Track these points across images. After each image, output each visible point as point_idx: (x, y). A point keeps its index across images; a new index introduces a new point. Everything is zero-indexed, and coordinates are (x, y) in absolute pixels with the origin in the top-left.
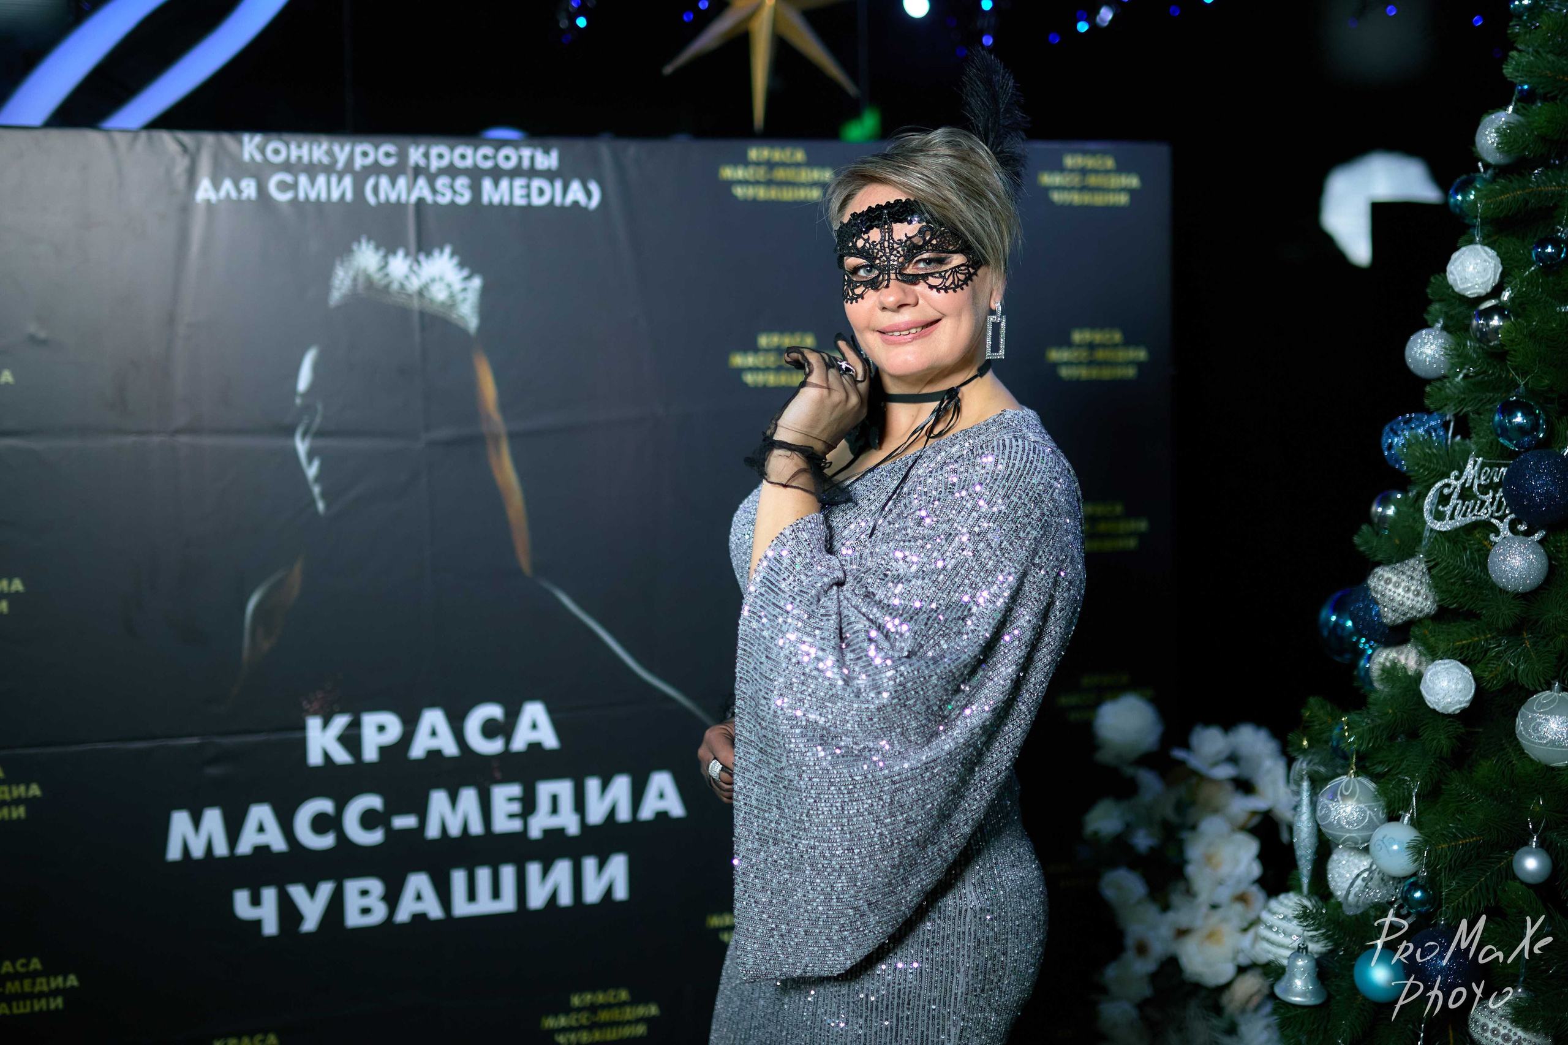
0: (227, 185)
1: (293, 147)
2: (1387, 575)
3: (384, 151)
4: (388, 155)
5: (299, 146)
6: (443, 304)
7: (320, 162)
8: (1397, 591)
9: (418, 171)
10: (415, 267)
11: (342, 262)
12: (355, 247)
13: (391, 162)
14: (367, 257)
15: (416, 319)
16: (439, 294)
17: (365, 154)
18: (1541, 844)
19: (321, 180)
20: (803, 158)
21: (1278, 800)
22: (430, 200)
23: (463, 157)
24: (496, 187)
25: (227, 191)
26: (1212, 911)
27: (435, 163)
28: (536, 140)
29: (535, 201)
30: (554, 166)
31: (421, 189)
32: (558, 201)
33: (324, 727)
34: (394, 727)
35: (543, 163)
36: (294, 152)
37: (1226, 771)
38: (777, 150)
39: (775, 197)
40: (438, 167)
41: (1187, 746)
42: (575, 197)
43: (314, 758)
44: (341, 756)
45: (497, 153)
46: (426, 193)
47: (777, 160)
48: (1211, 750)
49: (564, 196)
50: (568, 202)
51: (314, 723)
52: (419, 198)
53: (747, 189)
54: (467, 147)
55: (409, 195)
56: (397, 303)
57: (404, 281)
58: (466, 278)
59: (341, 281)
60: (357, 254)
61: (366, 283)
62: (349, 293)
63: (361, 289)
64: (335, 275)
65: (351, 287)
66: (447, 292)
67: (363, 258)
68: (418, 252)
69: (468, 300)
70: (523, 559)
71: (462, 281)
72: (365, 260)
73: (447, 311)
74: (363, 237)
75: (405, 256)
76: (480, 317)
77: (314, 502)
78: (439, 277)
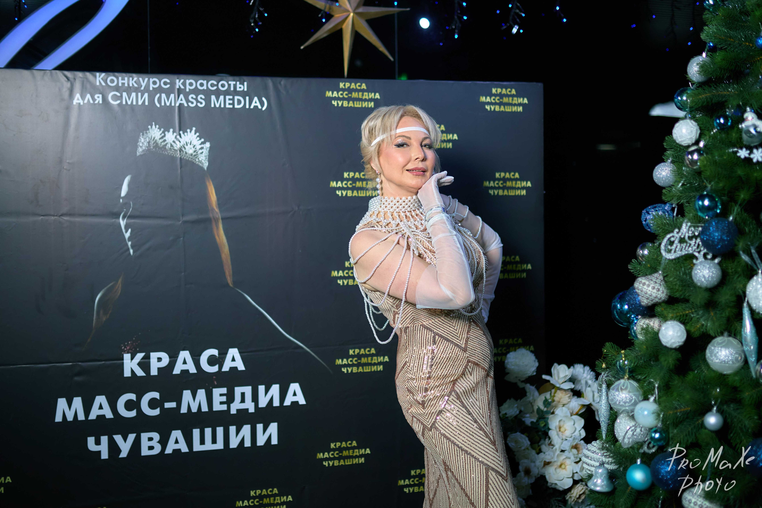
0: (89, 96)
1: (120, 78)
2: (643, 281)
3: (164, 81)
4: (165, 83)
5: (123, 79)
6: (192, 155)
7: (133, 84)
8: (649, 289)
9: (180, 91)
10: (178, 137)
11: (143, 135)
12: (149, 127)
13: (168, 86)
14: (155, 132)
15: (178, 161)
16: (190, 150)
17: (155, 83)
18: (718, 411)
19: (134, 95)
20: (365, 88)
21: (594, 401)
22: (186, 105)
23: (202, 85)
24: (218, 99)
25: (89, 99)
26: (562, 453)
27: (188, 88)
28: (237, 78)
29: (236, 106)
30: (246, 90)
31: (181, 100)
32: (247, 107)
33: (132, 359)
34: (166, 359)
35: (240, 88)
36: (121, 81)
37: (569, 386)
38: (353, 84)
39: (352, 105)
40: (189, 89)
41: (550, 374)
42: (256, 105)
43: (127, 373)
44: (140, 373)
45: (218, 83)
46: (184, 102)
47: (353, 88)
48: (562, 375)
49: (250, 104)
50: (252, 107)
51: (127, 357)
52: (180, 104)
53: (339, 102)
54: (204, 80)
55: (175, 103)
56: (170, 154)
57: (173, 144)
58: (203, 143)
59: (142, 143)
60: (150, 130)
61: (154, 145)
62: (147, 149)
63: (152, 147)
64: (140, 140)
65: (147, 145)
66: (194, 149)
67: (153, 133)
68: (180, 130)
69: (203, 153)
70: (229, 278)
71: (201, 144)
72: (154, 134)
73: (194, 158)
74: (153, 123)
75: (174, 132)
76: (209, 161)
77: (128, 249)
78: (190, 142)
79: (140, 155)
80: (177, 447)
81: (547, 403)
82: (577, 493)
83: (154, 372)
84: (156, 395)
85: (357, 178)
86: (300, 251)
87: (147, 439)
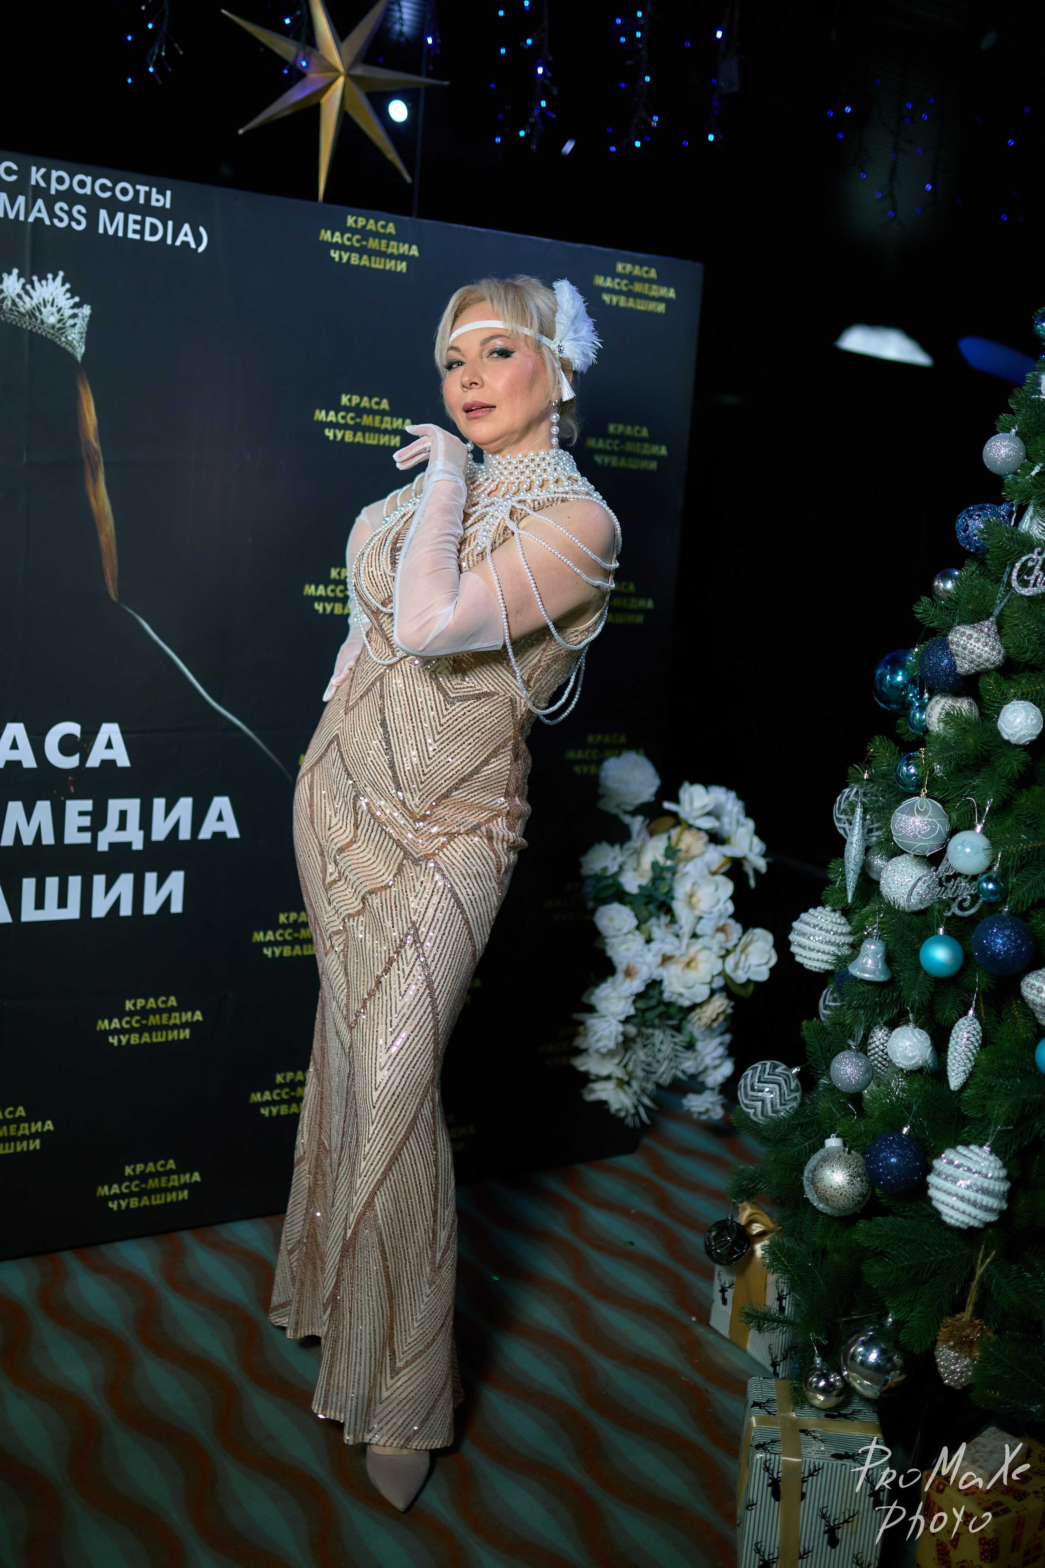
3: (5, 167)
4: (8, 171)
6: (53, 327)
9: (38, 192)
10: (28, 287)
13: (14, 178)
16: (50, 317)
20: (393, 231)
21: (751, 849)
22: (47, 222)
24: (112, 218)
26: (693, 940)
27: (54, 186)
28: (152, 179)
29: (148, 238)
30: (168, 206)
31: (39, 211)
32: (169, 241)
35: (158, 200)
37: (708, 823)
38: (372, 221)
39: (367, 264)
40: (57, 190)
41: (676, 800)
42: (186, 239)
45: (115, 185)
46: (44, 215)
47: (371, 230)
48: (697, 804)
50: (178, 243)
52: (37, 219)
53: (343, 253)
54: (87, 175)
55: (27, 215)
56: (9, 321)
57: (17, 300)
58: (76, 306)
66: (58, 317)
68: (32, 275)
69: (78, 325)
70: (111, 584)
71: (72, 307)
73: (57, 334)
75: (20, 276)
76: (87, 344)
78: (51, 300)
81: (671, 852)
82: (713, 1012)
85: (365, 407)
86: (250, 541)
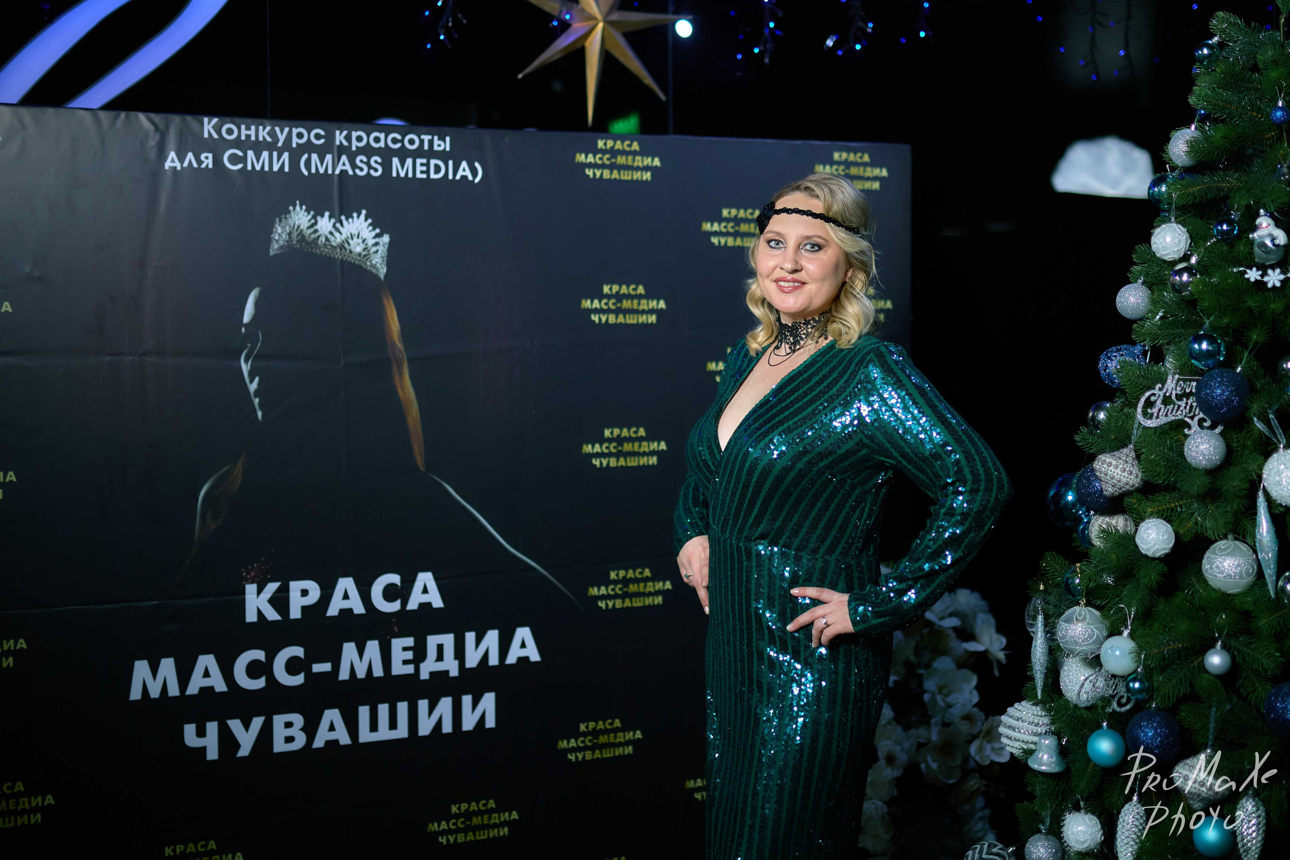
0: (190, 156)
1: (243, 127)
3: (315, 134)
4: (318, 137)
5: (248, 128)
6: (360, 255)
7: (264, 138)
9: (342, 150)
10: (338, 225)
11: (280, 221)
12: (291, 208)
13: (322, 141)
14: (300, 217)
15: (338, 265)
16: (357, 247)
17: (300, 136)
18: (1224, 647)
19: (265, 154)
20: (637, 148)
22: (351, 172)
23: (377, 140)
24: (403, 164)
25: (190, 162)
27: (355, 144)
28: (432, 129)
29: (433, 176)
30: (447, 149)
31: (344, 164)
32: (451, 177)
33: (259, 592)
34: (315, 592)
35: (439, 145)
36: (244, 132)
38: (618, 142)
39: (617, 177)
40: (357, 147)
42: (464, 174)
43: (251, 617)
44: (272, 615)
45: (403, 137)
46: (348, 167)
47: (618, 149)
49: (455, 174)
50: (458, 177)
51: (251, 589)
52: (342, 171)
53: (596, 170)
54: (380, 132)
55: (334, 169)
56: (324, 253)
57: (329, 236)
58: (377, 236)
59: (279, 235)
60: (292, 214)
61: (299, 238)
62: (286, 244)
63: (294, 242)
64: (275, 230)
65: (287, 239)
66: (363, 246)
67: (297, 218)
68: (341, 215)
69: (379, 253)
70: (418, 457)
71: (374, 238)
72: (299, 219)
73: (363, 260)
74: (298, 202)
75: (330, 217)
76: (388, 265)
77: (255, 411)
78: (357, 234)
79: (275, 255)
80: (332, 736)
83: (295, 613)
84: (298, 651)
85: (623, 294)
87: (283, 725)
